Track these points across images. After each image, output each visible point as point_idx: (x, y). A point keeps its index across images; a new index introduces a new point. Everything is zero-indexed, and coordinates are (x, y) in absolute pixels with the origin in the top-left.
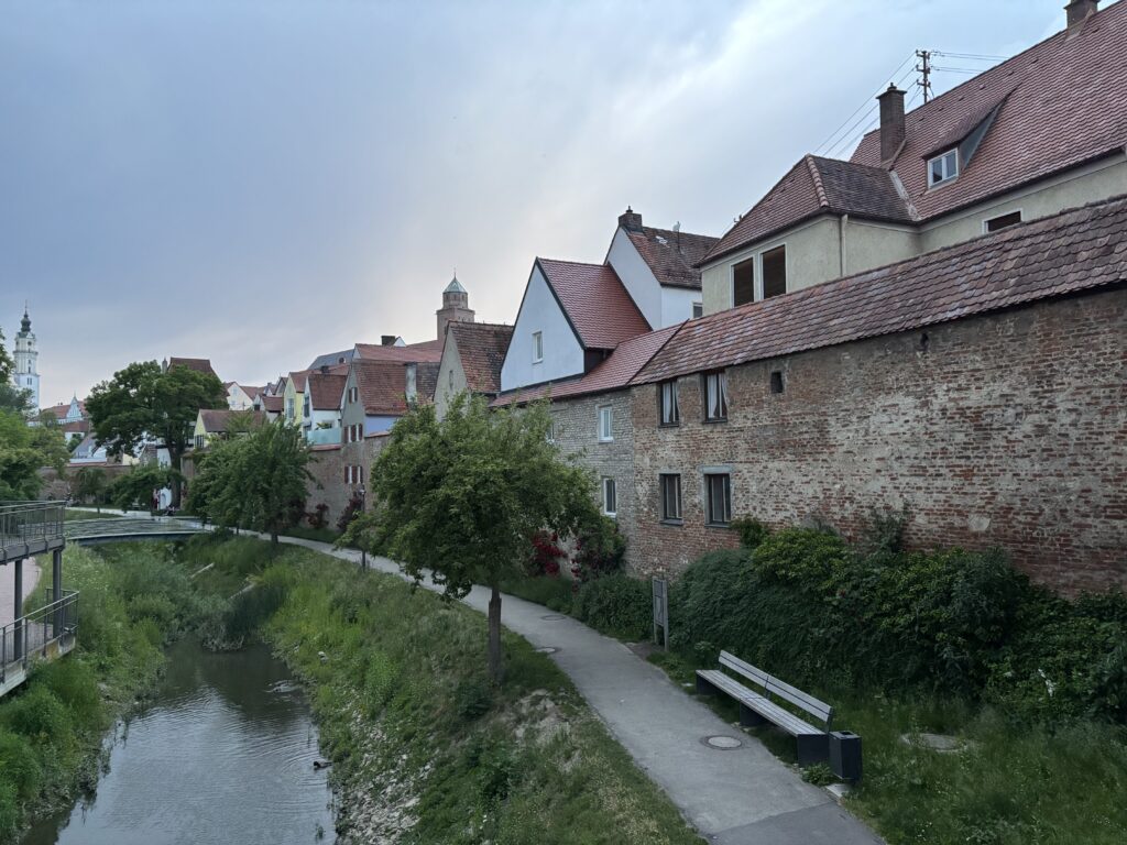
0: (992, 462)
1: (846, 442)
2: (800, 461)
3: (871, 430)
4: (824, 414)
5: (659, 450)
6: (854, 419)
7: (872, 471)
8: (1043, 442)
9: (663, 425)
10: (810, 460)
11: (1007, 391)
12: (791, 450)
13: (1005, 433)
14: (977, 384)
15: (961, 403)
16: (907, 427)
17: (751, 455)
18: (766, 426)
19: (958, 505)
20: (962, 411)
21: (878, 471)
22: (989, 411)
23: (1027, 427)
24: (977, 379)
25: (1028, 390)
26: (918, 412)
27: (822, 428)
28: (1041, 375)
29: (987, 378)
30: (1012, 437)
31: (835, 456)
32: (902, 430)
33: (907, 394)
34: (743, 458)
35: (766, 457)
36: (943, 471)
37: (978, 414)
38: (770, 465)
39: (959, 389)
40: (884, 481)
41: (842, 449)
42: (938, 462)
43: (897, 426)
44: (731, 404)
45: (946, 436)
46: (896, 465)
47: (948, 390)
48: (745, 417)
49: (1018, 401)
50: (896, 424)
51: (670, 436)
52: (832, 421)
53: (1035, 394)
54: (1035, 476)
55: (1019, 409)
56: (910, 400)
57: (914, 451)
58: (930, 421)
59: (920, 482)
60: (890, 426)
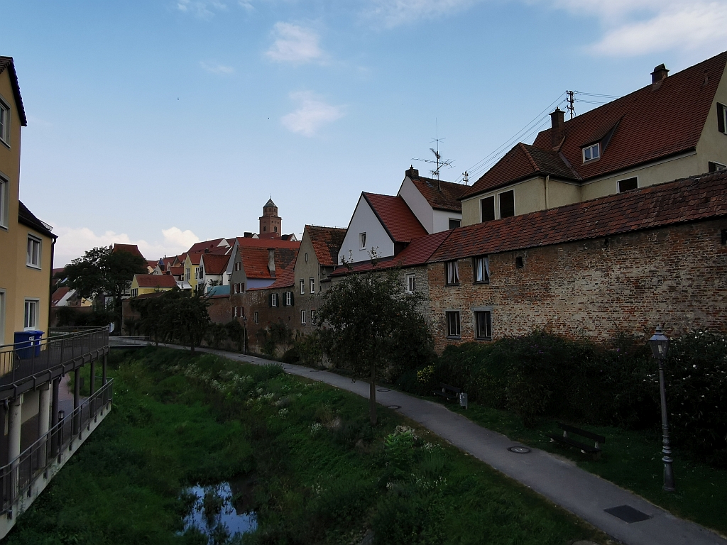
0: (645, 304)
1: (561, 294)
2: (533, 304)
3: (575, 288)
4: (548, 280)
5: (446, 298)
6: (566, 282)
7: (576, 309)
8: (673, 295)
9: (447, 285)
10: (540, 304)
11: (653, 269)
12: (528, 298)
13: (652, 290)
14: (637, 265)
15: (628, 275)
16: (596, 286)
17: (504, 301)
18: (513, 286)
19: (626, 327)
20: (628, 279)
21: (580, 309)
22: (644, 279)
23: (664, 287)
24: (636, 263)
25: (665, 269)
26: (603, 279)
27: (547, 287)
28: (672, 261)
29: (642, 262)
30: (655, 292)
31: (554, 302)
32: (593, 288)
33: (597, 270)
34: (499, 303)
35: (512, 302)
36: (617, 309)
37: (637, 280)
38: (515, 306)
39: (627, 268)
40: (584, 314)
41: (558, 298)
42: (615, 305)
43: (590, 287)
44: (491, 274)
45: (619, 292)
46: (590, 306)
47: (620, 268)
48: (500, 281)
49: (659, 274)
50: (590, 285)
51: (453, 291)
52: (552, 283)
53: (669, 271)
54: (669, 311)
55: (660, 278)
56: (599, 273)
57: (600, 299)
58: (610, 284)
59: (604, 315)
60: (586, 286)
